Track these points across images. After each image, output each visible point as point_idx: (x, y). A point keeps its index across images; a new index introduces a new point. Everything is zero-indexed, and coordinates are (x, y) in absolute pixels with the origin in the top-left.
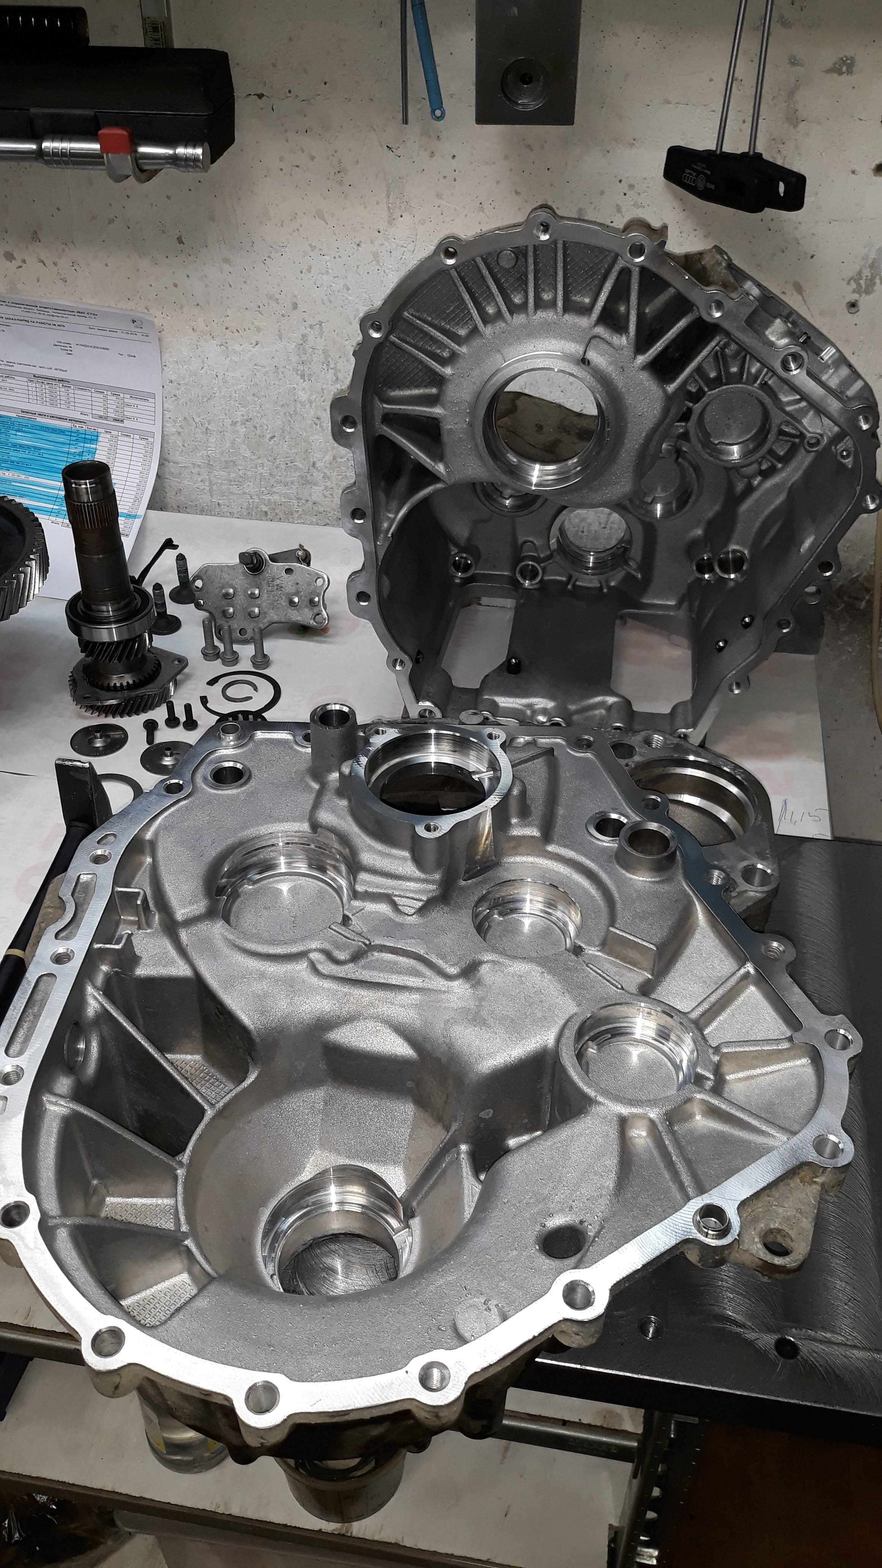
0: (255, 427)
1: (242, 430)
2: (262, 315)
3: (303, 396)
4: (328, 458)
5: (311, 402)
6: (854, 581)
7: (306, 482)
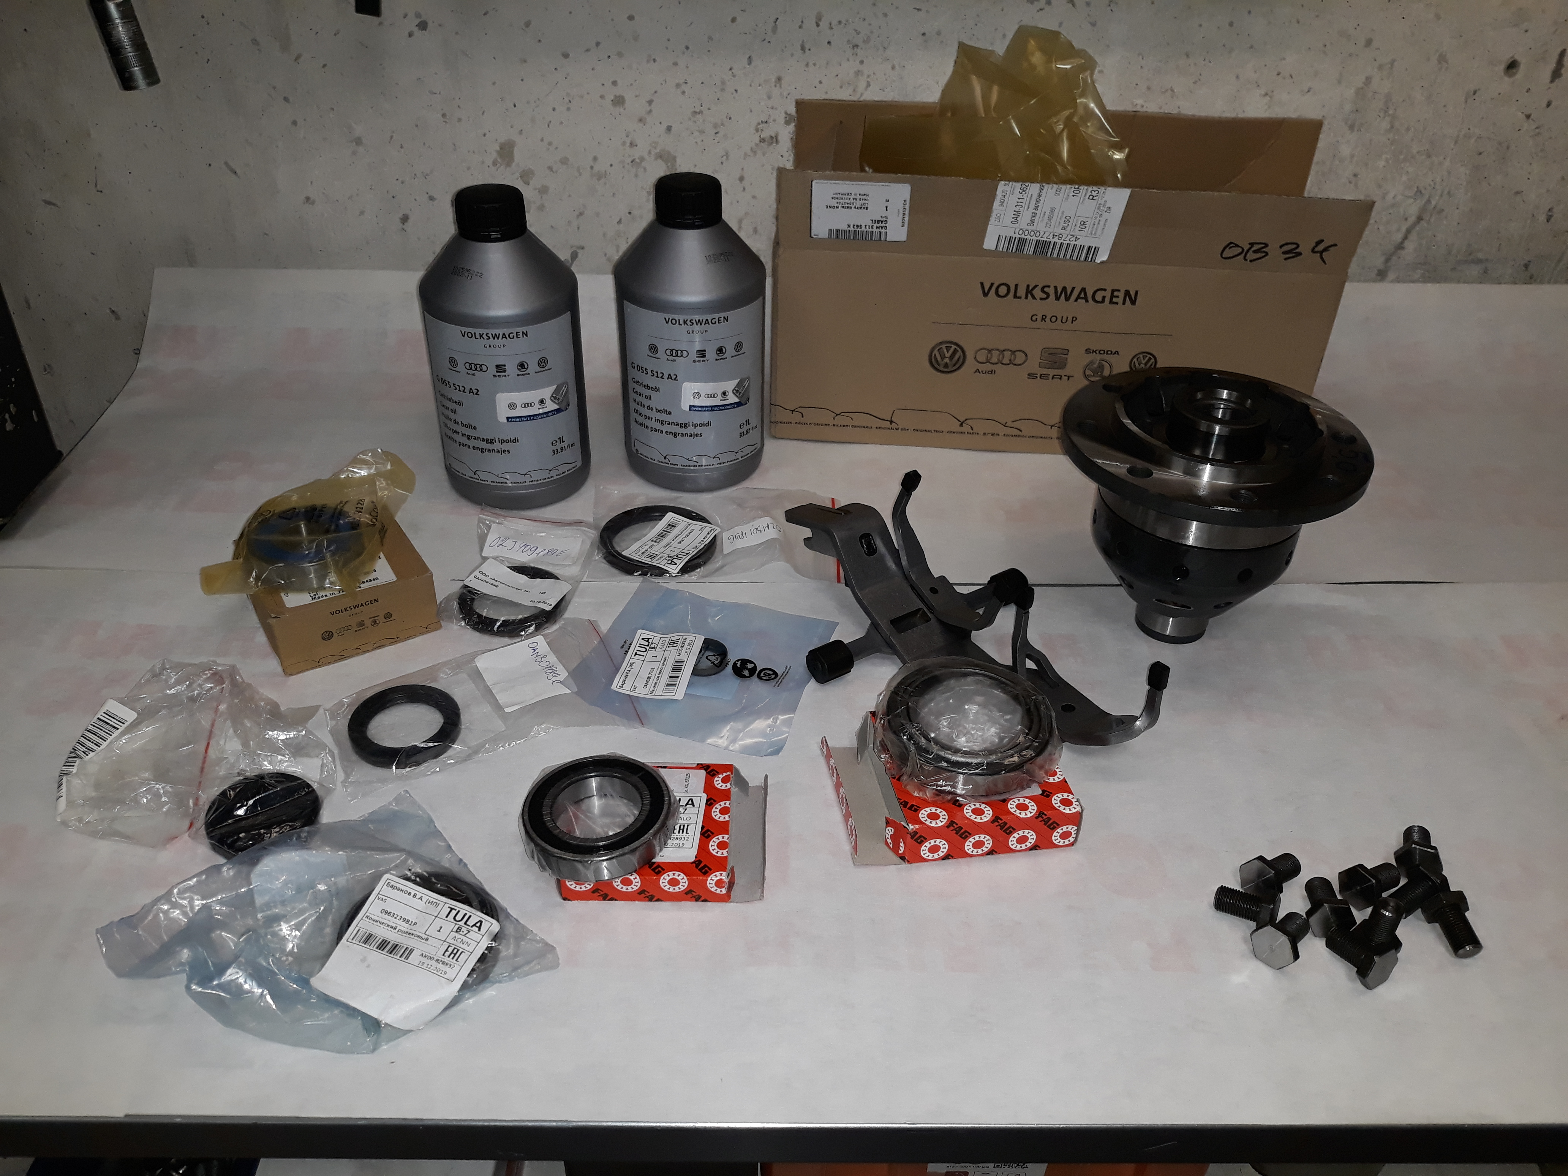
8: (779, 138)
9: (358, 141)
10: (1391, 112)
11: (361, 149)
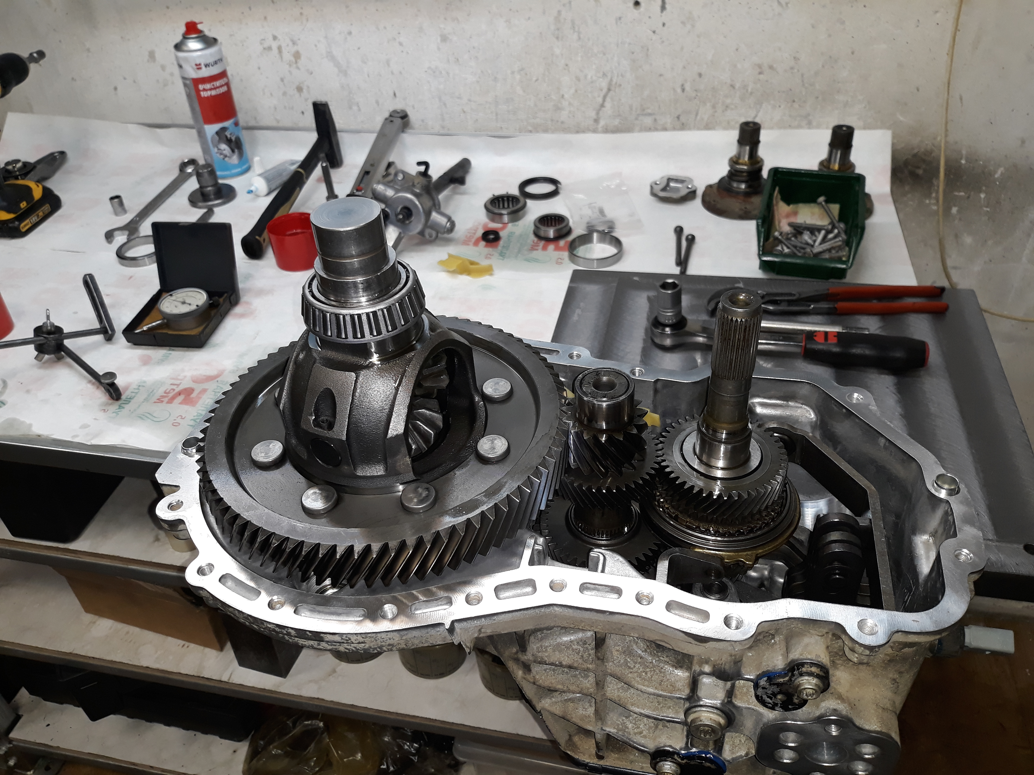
0: (526, 74)
1: (518, 77)
3: (557, 51)
4: (572, 91)
5: (562, 55)
6: (915, 155)
7: (558, 108)
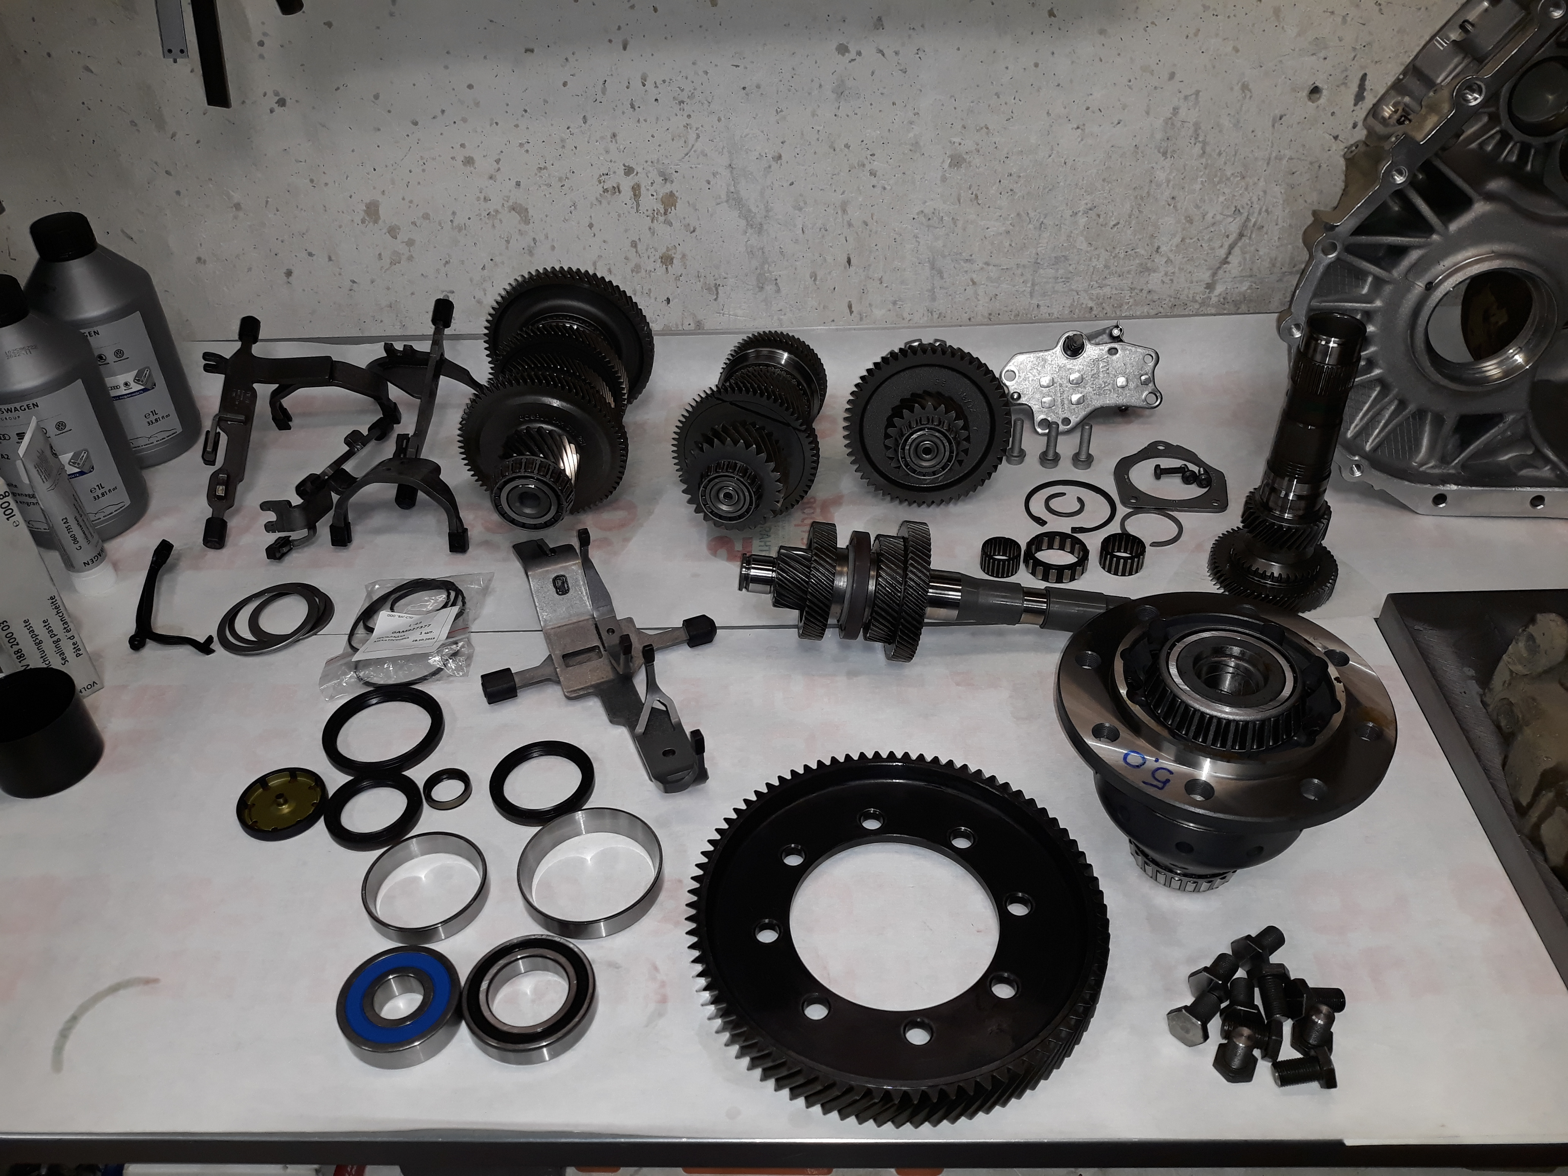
2: (1132, 89)
8: (621, 188)
9: (238, 206)
10: (1200, 139)
11: (241, 214)
